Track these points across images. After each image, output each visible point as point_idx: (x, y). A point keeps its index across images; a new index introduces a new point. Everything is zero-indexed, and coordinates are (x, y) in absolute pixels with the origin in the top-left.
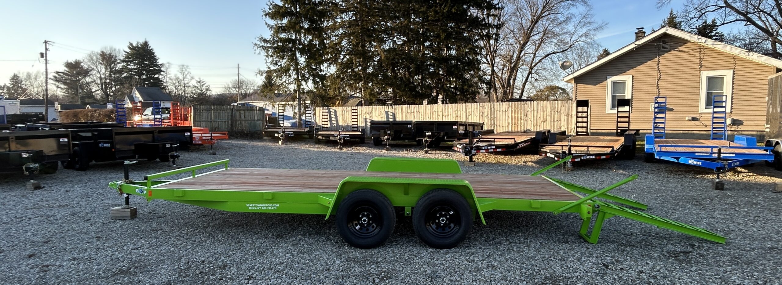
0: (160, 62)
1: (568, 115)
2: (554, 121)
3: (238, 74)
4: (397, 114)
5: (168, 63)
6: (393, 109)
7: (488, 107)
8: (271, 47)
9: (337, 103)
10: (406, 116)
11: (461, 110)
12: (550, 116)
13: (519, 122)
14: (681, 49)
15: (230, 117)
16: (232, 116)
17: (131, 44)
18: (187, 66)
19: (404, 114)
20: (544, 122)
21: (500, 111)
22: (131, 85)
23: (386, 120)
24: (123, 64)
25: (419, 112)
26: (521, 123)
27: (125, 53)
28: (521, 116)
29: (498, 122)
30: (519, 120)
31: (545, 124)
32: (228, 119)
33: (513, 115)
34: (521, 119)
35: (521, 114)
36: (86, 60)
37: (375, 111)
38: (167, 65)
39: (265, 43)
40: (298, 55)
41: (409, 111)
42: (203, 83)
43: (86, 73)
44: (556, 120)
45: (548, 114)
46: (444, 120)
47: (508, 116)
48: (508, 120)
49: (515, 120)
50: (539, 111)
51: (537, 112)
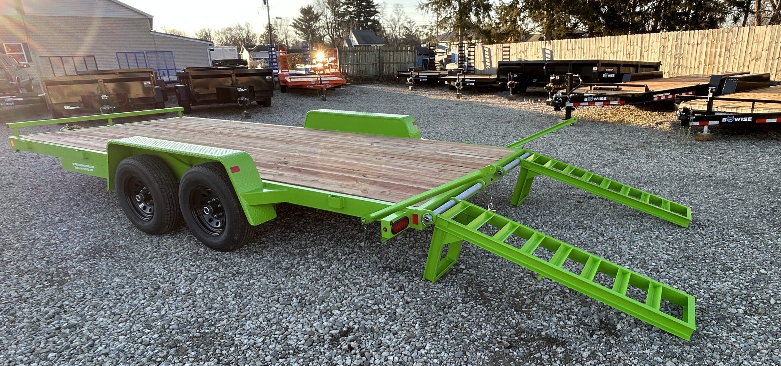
2: (774, 57)
6: (551, 45)
7: (673, 39)
11: (635, 44)
12: (768, 50)
13: (717, 61)
16: (379, 58)
21: (689, 44)
22: (350, 29)
24: (343, 7)
25: (581, 48)
26: (719, 62)
28: (721, 52)
29: (685, 61)
30: (717, 57)
31: (758, 63)
32: (376, 61)
33: (709, 49)
34: (720, 56)
35: (721, 48)
37: (531, 49)
41: (569, 48)
43: (316, 18)
44: (777, 56)
45: (766, 46)
46: (611, 59)
47: (701, 52)
48: (700, 57)
49: (711, 58)
50: (751, 43)
51: (748, 44)
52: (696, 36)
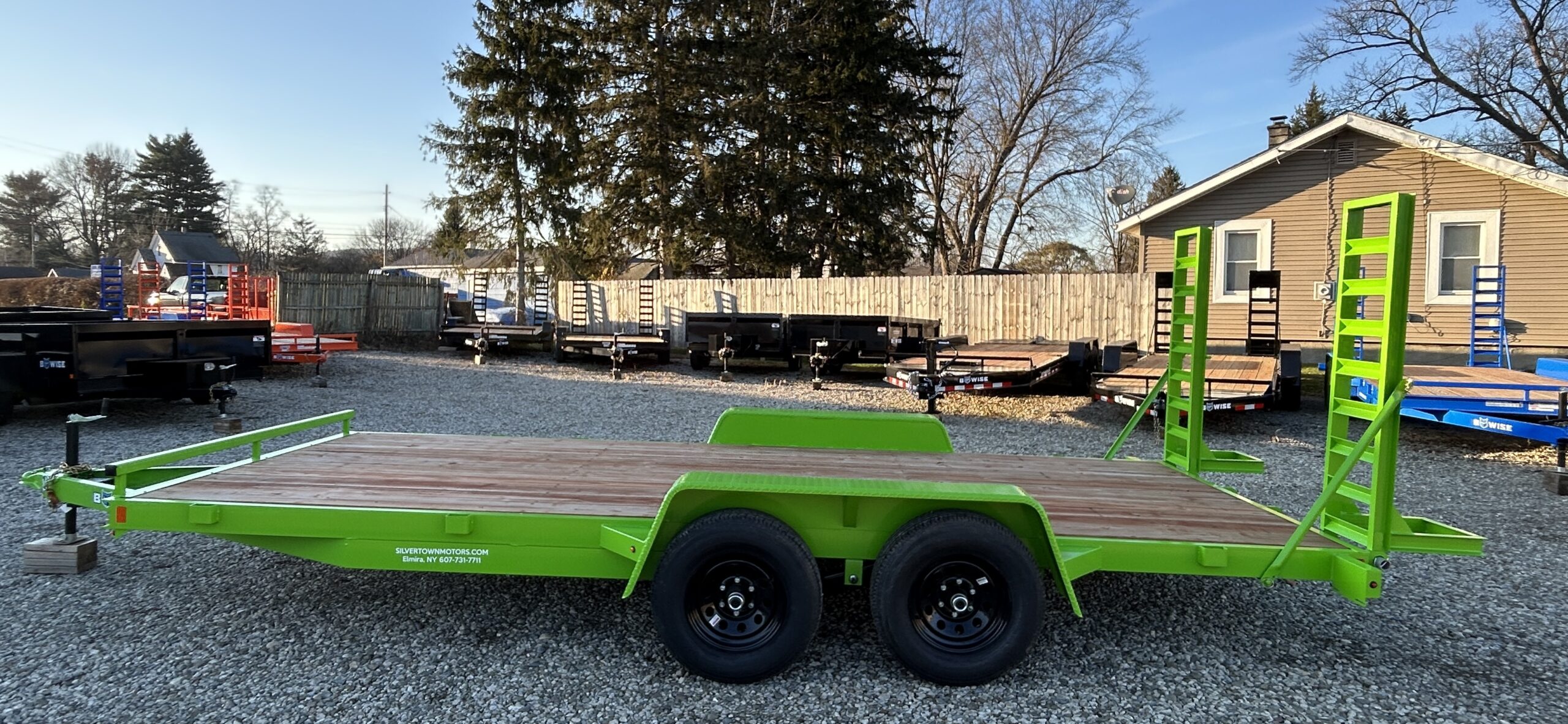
0: (215, 178)
1: (1132, 306)
2: (1100, 317)
3: (386, 206)
4: (743, 299)
5: (234, 181)
6: (734, 287)
7: (950, 286)
8: (460, 147)
9: (605, 271)
10: (762, 303)
11: (888, 291)
12: (1092, 307)
13: (1021, 320)
14: (1379, 163)
15: (363, 299)
16: (368, 297)
17: (154, 140)
18: (276, 189)
19: (758, 298)
20: (1078, 320)
21: (976, 295)
22: (150, 228)
23: (716, 311)
24: (133, 182)
25: (792, 293)
26: (1025, 323)
27: (140, 159)
28: (1025, 307)
29: (972, 320)
30: (1021, 315)
31: (1080, 324)
32: (359, 303)
33: (1007, 303)
34: (1025, 313)
35: (1025, 302)
36: (53, 173)
37: (693, 291)
38: (232, 185)
39: (447, 137)
40: (521, 165)
41: (769, 292)
42: (308, 226)
43: (53, 199)
44: (1105, 315)
45: (1088, 302)
46: (849, 314)
47: (996, 307)
48: (995, 314)
49: (1012, 316)
50: (1066, 295)
51: (1062, 299)
52: (986, 284)
